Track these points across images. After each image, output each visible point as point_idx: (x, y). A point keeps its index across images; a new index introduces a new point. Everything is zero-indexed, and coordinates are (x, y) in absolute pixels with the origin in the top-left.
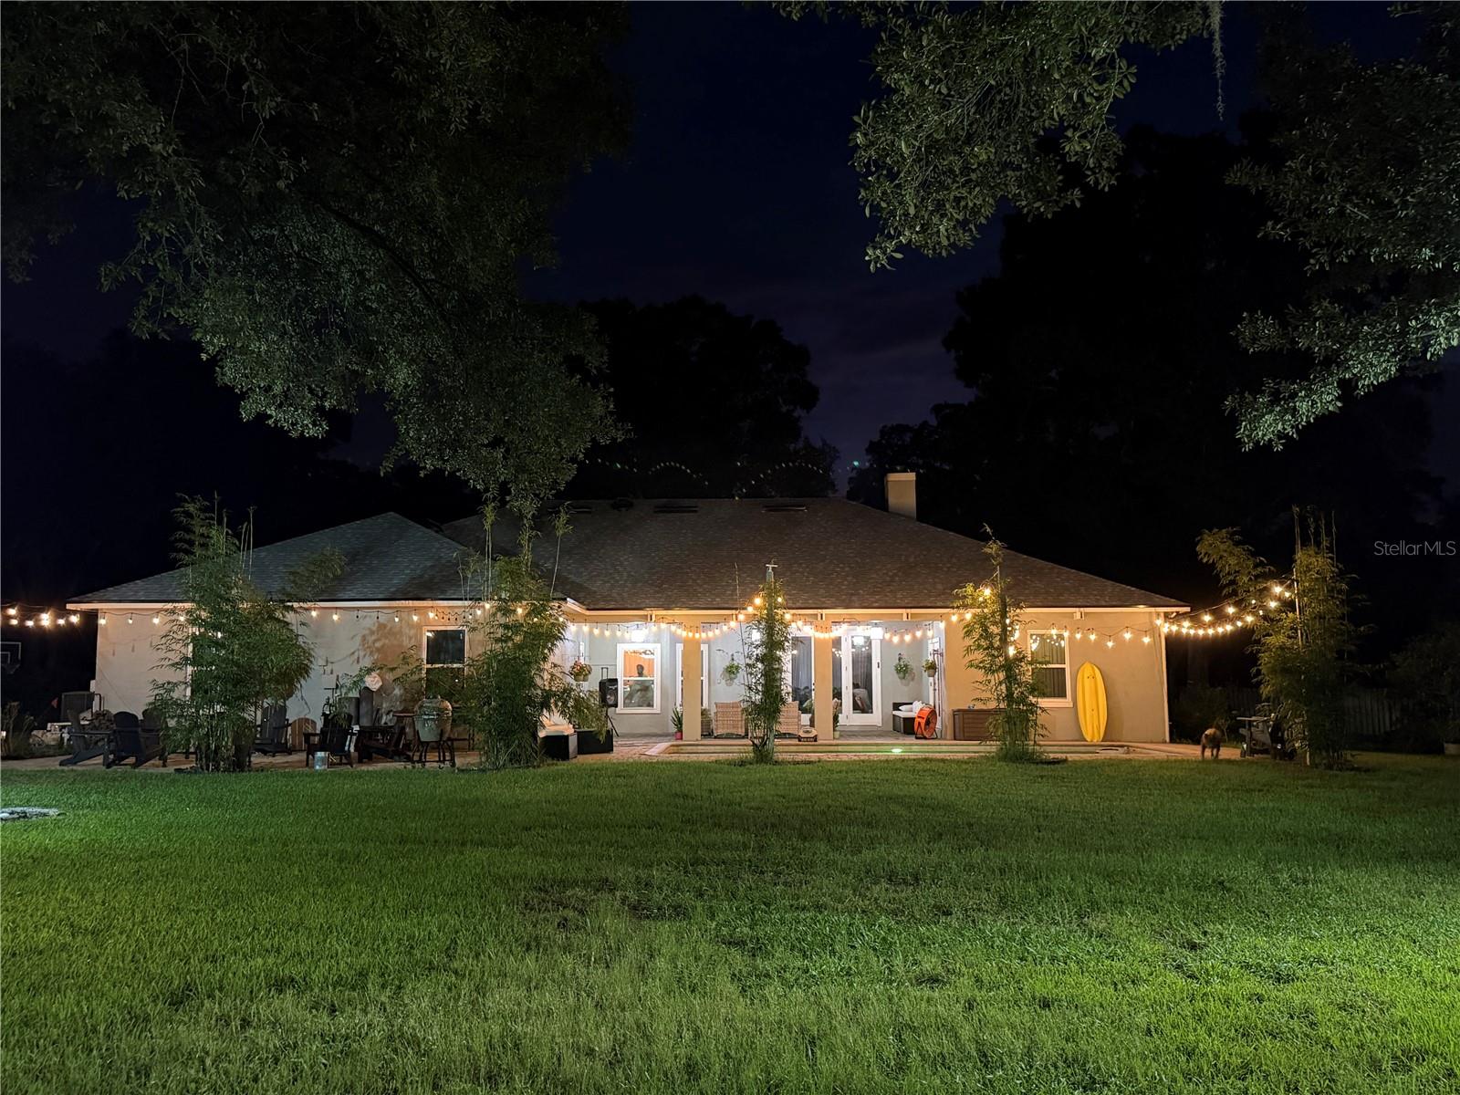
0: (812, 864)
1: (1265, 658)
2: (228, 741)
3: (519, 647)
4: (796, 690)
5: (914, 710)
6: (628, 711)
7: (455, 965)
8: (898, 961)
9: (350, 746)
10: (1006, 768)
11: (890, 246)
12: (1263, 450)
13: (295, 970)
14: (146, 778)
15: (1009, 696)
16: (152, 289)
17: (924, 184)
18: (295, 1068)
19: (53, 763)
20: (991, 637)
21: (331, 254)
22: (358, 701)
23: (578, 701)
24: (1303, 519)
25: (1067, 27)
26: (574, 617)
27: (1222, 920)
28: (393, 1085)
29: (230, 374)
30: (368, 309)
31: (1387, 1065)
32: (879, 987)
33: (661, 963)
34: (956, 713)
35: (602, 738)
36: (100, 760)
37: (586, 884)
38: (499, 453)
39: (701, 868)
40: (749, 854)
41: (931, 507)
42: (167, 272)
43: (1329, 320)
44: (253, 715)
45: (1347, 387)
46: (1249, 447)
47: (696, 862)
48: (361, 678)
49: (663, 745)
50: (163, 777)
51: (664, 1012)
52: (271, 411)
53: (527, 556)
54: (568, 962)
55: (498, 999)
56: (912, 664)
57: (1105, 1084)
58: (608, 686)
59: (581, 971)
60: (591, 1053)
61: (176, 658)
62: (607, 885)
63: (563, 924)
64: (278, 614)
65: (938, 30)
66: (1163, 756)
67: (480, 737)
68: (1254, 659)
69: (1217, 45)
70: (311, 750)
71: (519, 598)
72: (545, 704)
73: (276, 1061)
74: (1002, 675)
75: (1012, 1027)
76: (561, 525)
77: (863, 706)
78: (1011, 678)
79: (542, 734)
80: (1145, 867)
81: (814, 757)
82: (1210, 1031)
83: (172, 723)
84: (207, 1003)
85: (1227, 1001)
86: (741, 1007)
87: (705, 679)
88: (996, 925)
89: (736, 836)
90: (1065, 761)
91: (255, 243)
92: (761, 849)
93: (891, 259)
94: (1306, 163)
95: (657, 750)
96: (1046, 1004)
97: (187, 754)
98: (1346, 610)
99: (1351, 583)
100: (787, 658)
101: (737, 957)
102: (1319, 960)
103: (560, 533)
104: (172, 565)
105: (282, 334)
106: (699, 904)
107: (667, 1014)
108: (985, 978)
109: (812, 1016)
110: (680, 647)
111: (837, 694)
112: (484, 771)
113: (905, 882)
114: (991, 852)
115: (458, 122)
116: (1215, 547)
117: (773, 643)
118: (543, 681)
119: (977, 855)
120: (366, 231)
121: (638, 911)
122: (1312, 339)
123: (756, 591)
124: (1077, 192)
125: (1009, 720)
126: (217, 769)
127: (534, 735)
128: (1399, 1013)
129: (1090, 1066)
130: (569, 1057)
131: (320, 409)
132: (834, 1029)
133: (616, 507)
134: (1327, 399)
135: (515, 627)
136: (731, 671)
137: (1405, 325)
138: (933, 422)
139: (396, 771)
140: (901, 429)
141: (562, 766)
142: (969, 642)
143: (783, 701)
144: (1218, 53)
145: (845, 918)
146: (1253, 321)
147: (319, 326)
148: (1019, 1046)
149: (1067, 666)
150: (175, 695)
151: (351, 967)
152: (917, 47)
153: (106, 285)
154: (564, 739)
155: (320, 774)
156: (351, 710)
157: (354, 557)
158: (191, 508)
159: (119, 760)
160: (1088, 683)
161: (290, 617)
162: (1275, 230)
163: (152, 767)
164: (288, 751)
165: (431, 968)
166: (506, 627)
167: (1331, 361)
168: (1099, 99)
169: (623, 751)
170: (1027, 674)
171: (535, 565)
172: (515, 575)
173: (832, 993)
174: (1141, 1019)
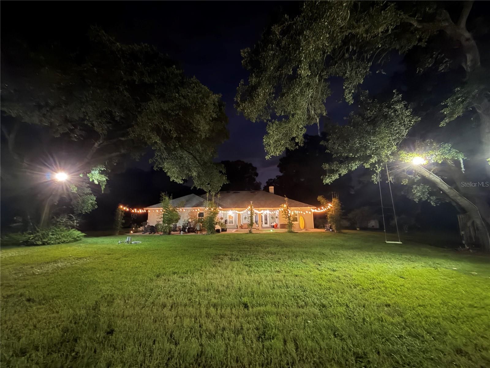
0: (258, 251)
1: (328, 215)
2: (168, 230)
3: (212, 215)
4: (256, 221)
5: (274, 224)
6: (230, 224)
7: (202, 269)
8: (273, 268)
9: (186, 230)
10: (289, 234)
11: (269, 156)
12: (327, 184)
13: (176, 271)
14: (155, 236)
15: (289, 222)
16: (157, 163)
17: (274, 147)
18: (176, 289)
19: (141, 233)
20: (286, 212)
21: (184, 156)
22: (188, 223)
23: (221, 223)
24: (333, 194)
25: (296, 124)
26: (221, 210)
27: (324, 260)
28: (192, 292)
29: (169, 174)
30: (190, 164)
31: (353, 287)
32: (270, 273)
33: (235, 269)
34: (281, 225)
35: (225, 229)
36: (148, 233)
37: (223, 255)
38: (209, 186)
39: (241, 252)
40: (249, 249)
41: (276, 192)
42: (159, 160)
43: (336, 164)
44: (172, 226)
45: (340, 175)
46: (325, 184)
47: (240, 251)
48: (188, 220)
49: (235, 230)
50: (157, 236)
51: (235, 278)
52: (175, 180)
53: (213, 201)
54: (220, 269)
55: (209, 276)
56: (274, 217)
57: (307, 291)
58: (226, 221)
59: (222, 270)
60: (223, 286)
61: (160, 217)
62: (226, 255)
63: (219, 262)
64: (176, 210)
65: (276, 124)
66: (313, 231)
67: (206, 229)
68: (327, 216)
69: (318, 125)
70: (180, 231)
71: (212, 207)
72: (216, 224)
73: (173, 287)
74: (288, 219)
75: (291, 280)
76: (219, 196)
77: (266, 223)
78: (289, 219)
79: (216, 229)
80: (311, 251)
81: (258, 232)
82: (323, 281)
83: (159, 227)
84: (163, 277)
85: (326, 275)
86: (248, 277)
87: (241, 219)
88: (288, 261)
89: (247, 246)
90: (298, 232)
91: (173, 154)
92: (250, 249)
93: (269, 158)
94: (332, 141)
95: (234, 231)
96: (296, 276)
97: (162, 232)
98: (341, 208)
99: (341, 204)
100: (254, 217)
101: (247, 268)
102: (340, 267)
103: (218, 197)
104: (159, 203)
105: (177, 168)
106: (241, 258)
107: (236, 278)
108: (287, 271)
109: (259, 279)
110: (237, 214)
111: (262, 222)
112: (207, 235)
113: (274, 254)
114: (287, 249)
115: (203, 137)
116: (320, 198)
117: (252, 214)
118: (216, 221)
119: (285, 249)
120: (190, 153)
121: (231, 259)
122: (334, 167)
123: (249, 206)
124: (297, 146)
125: (289, 226)
126: (166, 234)
127: (215, 229)
128: (354, 277)
129: (304, 288)
130: (220, 286)
131: (182, 179)
132: (263, 281)
133: (227, 192)
134: (337, 176)
135: (212, 212)
136: (245, 218)
137: (348, 165)
138: (276, 178)
139: (194, 235)
140: (271, 179)
141: (219, 234)
142: (283, 214)
143: (254, 223)
144: (318, 126)
145: (264, 261)
146: (325, 165)
147: (182, 166)
148: (293, 284)
149: (298, 217)
150: (160, 223)
151: (185, 270)
152: (273, 127)
153: (150, 162)
154: (219, 230)
155: (182, 235)
156: (186, 225)
157: (187, 201)
158: (163, 194)
159: (151, 233)
160: (301, 220)
161: (177, 211)
162: (327, 151)
163: (156, 234)
164: (177, 231)
165: (198, 270)
166: (210, 212)
167: (337, 171)
168: (301, 134)
169: (229, 231)
170: (292, 219)
171: (215, 202)
172: (212, 204)
173: (262, 275)
174: (312, 279)
